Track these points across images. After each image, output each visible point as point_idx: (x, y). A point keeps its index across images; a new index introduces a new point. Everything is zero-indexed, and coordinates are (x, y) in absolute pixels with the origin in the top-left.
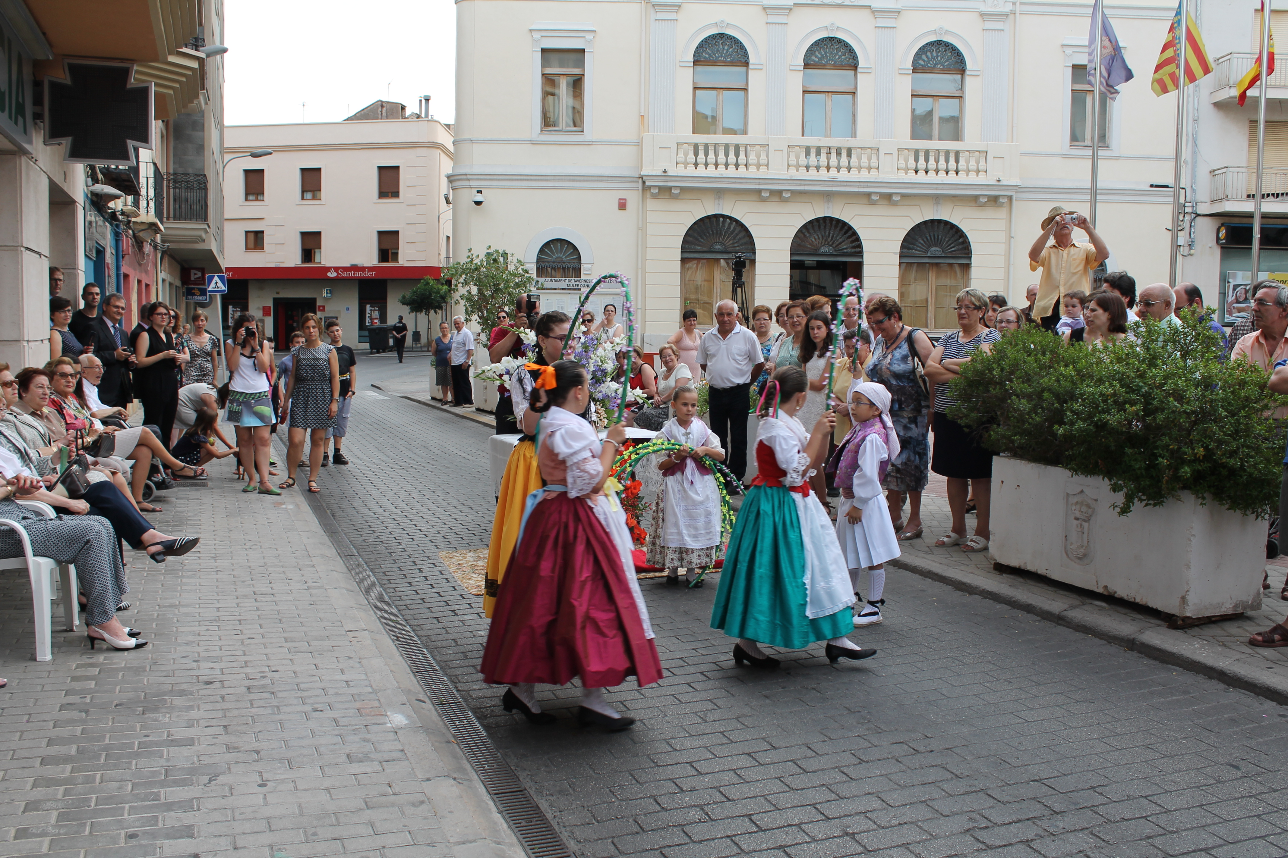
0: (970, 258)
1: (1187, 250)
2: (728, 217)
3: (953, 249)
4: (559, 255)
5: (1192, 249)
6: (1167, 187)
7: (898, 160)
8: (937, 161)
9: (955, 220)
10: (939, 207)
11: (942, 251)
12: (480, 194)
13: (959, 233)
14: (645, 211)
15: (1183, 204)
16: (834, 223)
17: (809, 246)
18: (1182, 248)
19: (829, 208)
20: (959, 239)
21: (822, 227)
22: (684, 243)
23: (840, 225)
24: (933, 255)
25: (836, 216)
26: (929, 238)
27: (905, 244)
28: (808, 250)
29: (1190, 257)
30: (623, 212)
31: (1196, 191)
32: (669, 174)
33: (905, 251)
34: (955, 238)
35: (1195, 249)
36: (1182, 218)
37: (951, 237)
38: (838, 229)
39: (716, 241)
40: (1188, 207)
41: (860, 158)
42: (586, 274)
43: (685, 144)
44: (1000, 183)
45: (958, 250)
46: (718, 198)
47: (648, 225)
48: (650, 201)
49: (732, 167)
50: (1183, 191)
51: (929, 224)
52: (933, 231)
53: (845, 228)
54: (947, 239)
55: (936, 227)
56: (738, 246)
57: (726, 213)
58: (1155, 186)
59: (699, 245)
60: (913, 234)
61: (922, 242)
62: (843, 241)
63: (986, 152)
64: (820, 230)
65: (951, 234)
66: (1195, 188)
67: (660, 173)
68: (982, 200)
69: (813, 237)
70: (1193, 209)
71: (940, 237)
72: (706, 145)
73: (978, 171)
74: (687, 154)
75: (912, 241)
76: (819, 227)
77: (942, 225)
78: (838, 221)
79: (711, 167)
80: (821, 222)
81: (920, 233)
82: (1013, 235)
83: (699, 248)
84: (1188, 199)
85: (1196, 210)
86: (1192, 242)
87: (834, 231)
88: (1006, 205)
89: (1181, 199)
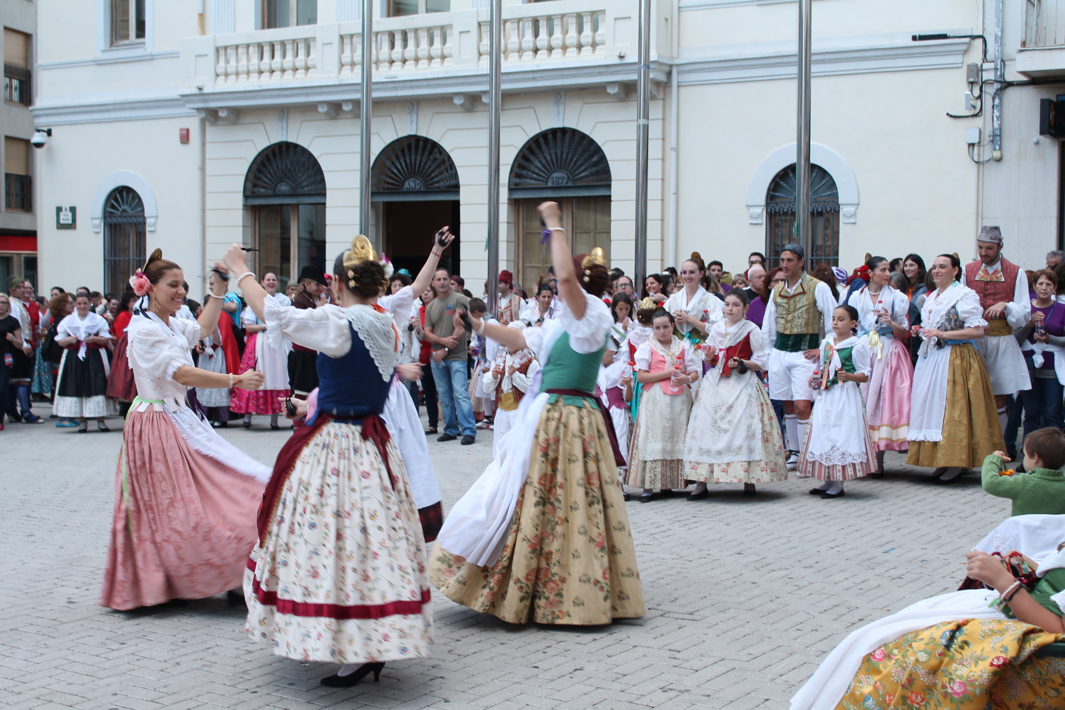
0: (609, 186)
1: (988, 153)
2: (296, 146)
3: (583, 174)
4: (126, 207)
5: (995, 149)
6: (944, 37)
7: (480, 39)
8: (536, 34)
9: (584, 128)
10: (561, 107)
11: (569, 178)
12: (49, 133)
13: (592, 148)
14: (204, 144)
15: (979, 65)
16: (421, 143)
17: (391, 181)
18: (976, 148)
19: (412, 122)
20: (592, 156)
21: (406, 152)
22: (250, 185)
23: (429, 146)
24: (554, 185)
25: (422, 133)
26: (548, 158)
27: (516, 170)
28: (390, 186)
29: (995, 164)
30: (185, 147)
31: (1001, 40)
32: (205, 91)
33: (517, 180)
34: (586, 155)
35: (1000, 149)
36: (977, 92)
37: (581, 155)
38: (426, 153)
39: (281, 181)
40: (987, 70)
41: (431, 43)
42: (151, 232)
43: (226, 48)
44: (626, 61)
45: (592, 174)
46: (281, 119)
47: (208, 163)
48: (209, 129)
49: (277, 74)
50: (979, 42)
51: (550, 136)
52: (556, 148)
53: (436, 150)
54: (575, 159)
55: (559, 140)
56: (307, 186)
57: (292, 139)
58: (922, 38)
59: (263, 187)
60: (527, 153)
61: (539, 165)
62: (433, 171)
63: (603, 12)
64: (404, 156)
65: (580, 150)
66: (1000, 34)
67: (196, 91)
68: (611, 90)
69: (396, 168)
70: (996, 74)
71: (564, 155)
72: (248, 46)
73: (594, 45)
74: (227, 62)
75: (526, 164)
76: (403, 151)
77: (568, 136)
78: (426, 140)
79: (254, 76)
80: (405, 144)
81: (537, 151)
82: (674, 145)
83: (263, 190)
84: (989, 57)
85: (1002, 75)
86: (994, 136)
87: (422, 156)
88: (661, 96)
89: (975, 57)
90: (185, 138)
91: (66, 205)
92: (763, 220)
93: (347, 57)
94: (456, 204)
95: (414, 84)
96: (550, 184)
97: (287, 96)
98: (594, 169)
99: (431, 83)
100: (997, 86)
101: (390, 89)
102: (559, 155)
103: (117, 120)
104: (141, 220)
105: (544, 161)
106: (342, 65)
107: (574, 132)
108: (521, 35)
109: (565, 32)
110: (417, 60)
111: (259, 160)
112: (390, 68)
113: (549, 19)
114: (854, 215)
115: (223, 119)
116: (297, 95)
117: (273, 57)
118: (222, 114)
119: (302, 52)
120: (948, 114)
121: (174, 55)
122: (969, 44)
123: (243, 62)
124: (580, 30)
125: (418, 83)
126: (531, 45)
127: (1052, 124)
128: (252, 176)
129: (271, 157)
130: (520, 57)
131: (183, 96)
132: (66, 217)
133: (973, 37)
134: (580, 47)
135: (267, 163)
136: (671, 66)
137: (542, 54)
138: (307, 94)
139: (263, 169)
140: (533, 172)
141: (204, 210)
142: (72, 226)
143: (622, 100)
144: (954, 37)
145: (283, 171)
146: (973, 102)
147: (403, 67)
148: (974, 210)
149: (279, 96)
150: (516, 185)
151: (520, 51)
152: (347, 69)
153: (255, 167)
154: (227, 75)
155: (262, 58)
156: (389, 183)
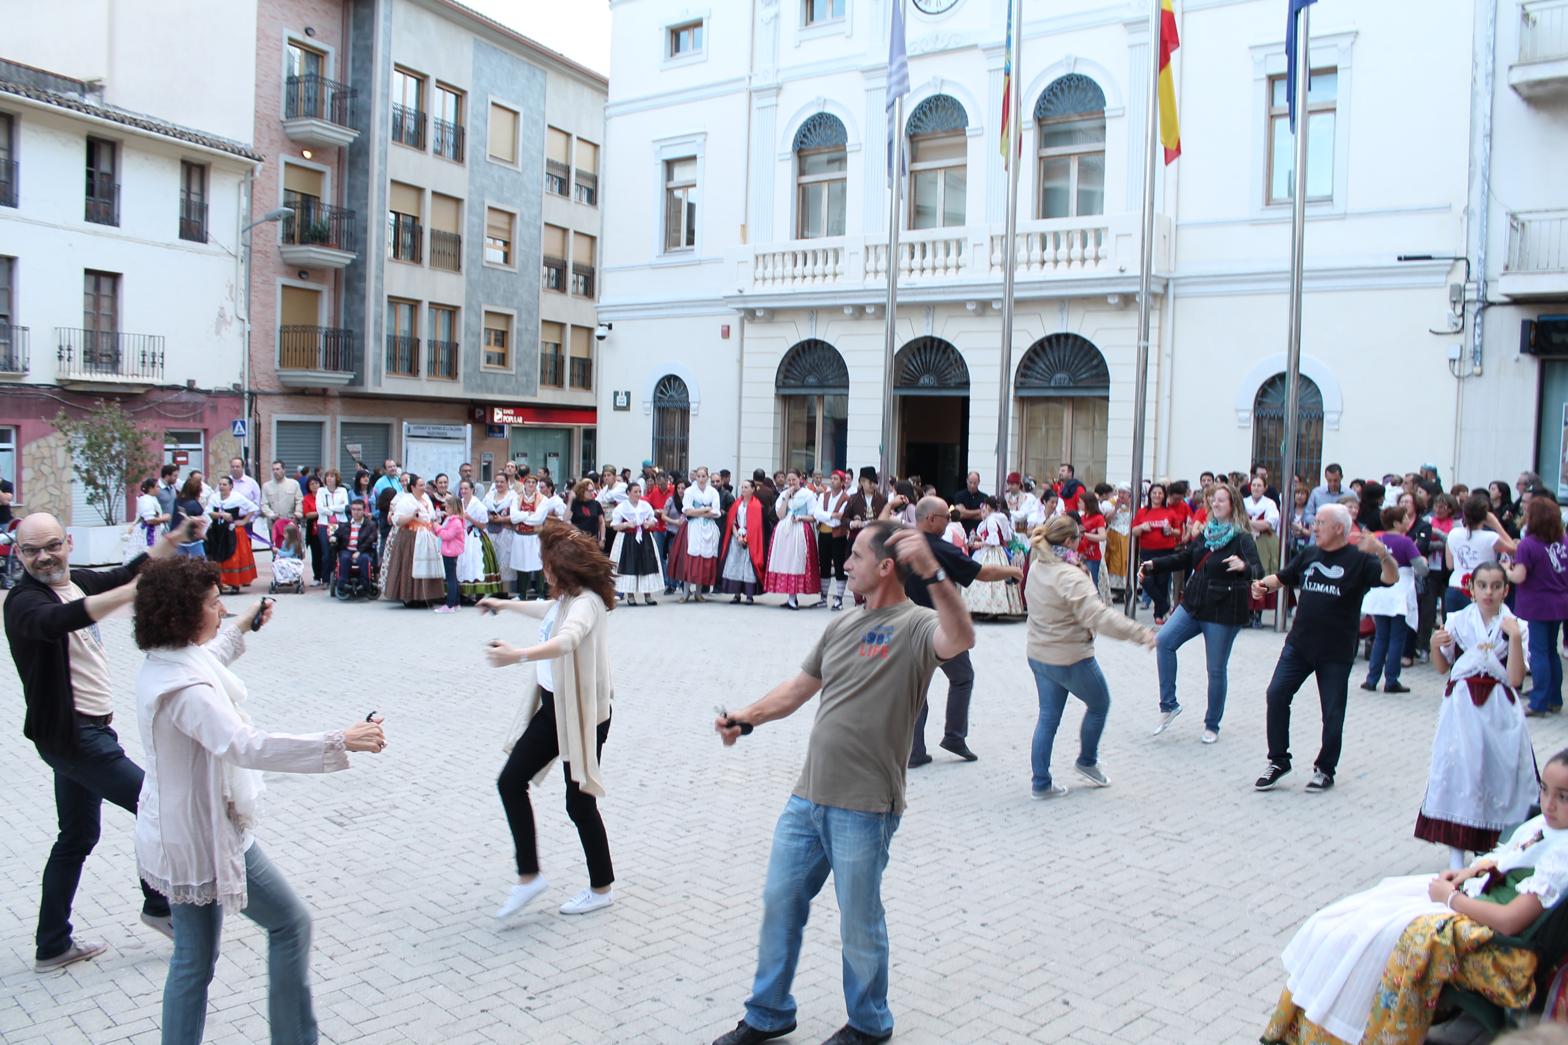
0: (1108, 388)
1: (1468, 368)
2: (823, 343)
3: (1084, 376)
4: (672, 393)
5: (1475, 365)
6: (1429, 258)
7: (992, 252)
8: (1044, 248)
9: (1086, 333)
10: (1065, 315)
11: (1070, 379)
12: (610, 327)
13: (1092, 352)
14: (742, 340)
15: (1462, 285)
16: (936, 344)
17: (907, 377)
18: (1457, 363)
19: (928, 324)
20: (1092, 360)
21: (922, 350)
22: (781, 377)
23: (943, 346)
24: (1057, 385)
25: (937, 334)
26: (1052, 360)
27: (1022, 370)
28: (907, 381)
29: (1475, 380)
30: (726, 341)
31: (1484, 262)
32: (745, 293)
33: (1023, 380)
34: (1087, 359)
35: (1481, 364)
36: (1459, 310)
37: (1082, 358)
38: (941, 352)
39: (810, 373)
40: (1470, 290)
41: (948, 254)
42: (693, 415)
43: (764, 256)
44: (1125, 274)
45: (1092, 376)
46: (811, 319)
47: (745, 356)
48: (747, 326)
49: (809, 279)
50: (1463, 263)
51: (1054, 340)
52: (1059, 351)
53: (949, 350)
54: (1076, 362)
55: (1062, 344)
56: (832, 379)
57: (820, 337)
58: (1407, 259)
59: (793, 379)
60: (1032, 355)
61: (1043, 367)
62: (947, 369)
63: (1106, 229)
64: (920, 355)
65: (1082, 354)
66: (1483, 257)
67: (737, 293)
68: (1111, 301)
69: (913, 365)
70: (1478, 294)
71: (1067, 359)
72: (784, 254)
73: (1097, 259)
74: (766, 268)
75: (1031, 365)
76: (919, 350)
77: (1070, 341)
78: (940, 341)
79: (789, 281)
80: (921, 344)
81: (1041, 353)
82: (1169, 351)
83: (792, 382)
84: (1471, 277)
85: (1485, 295)
86: (1475, 352)
87: (936, 355)
88: (1158, 306)
89: (1459, 277)
90: (726, 333)
91: (622, 390)
92: (1251, 423)
93: (871, 266)
94: (966, 401)
95: (930, 291)
96: (1052, 384)
97: (816, 299)
98: (1094, 372)
99: (947, 290)
100: (1479, 305)
101: (909, 295)
102: (1062, 358)
103: (668, 317)
104: (686, 405)
105: (1048, 363)
106: (867, 273)
107: (1076, 337)
108: (1029, 249)
109: (1071, 246)
110: (934, 269)
111: (790, 355)
112: (910, 276)
113: (1056, 235)
114: (1338, 422)
115: (759, 318)
116: (826, 298)
117: (805, 264)
118: (759, 314)
119: (831, 260)
120: (1430, 331)
121: (719, 261)
122: (1453, 266)
123: (779, 268)
124: (1084, 245)
125: (935, 290)
126: (1039, 258)
127: (1533, 343)
128: (783, 369)
129: (801, 353)
130: (1029, 269)
131: (725, 297)
132: (622, 401)
133: (1457, 259)
134: (1083, 260)
135: (797, 358)
136: (1168, 279)
137: (1049, 266)
138: (835, 298)
139: (793, 362)
140: (1038, 373)
141: (740, 397)
142: (627, 408)
143: (1121, 309)
144: (1438, 259)
145: (810, 365)
146: (1455, 320)
147: (921, 275)
148: (1454, 422)
149: (809, 299)
150: (1021, 383)
151: (1029, 263)
152: (871, 276)
153: (786, 361)
154: (764, 279)
155: (795, 265)
156: (905, 379)
